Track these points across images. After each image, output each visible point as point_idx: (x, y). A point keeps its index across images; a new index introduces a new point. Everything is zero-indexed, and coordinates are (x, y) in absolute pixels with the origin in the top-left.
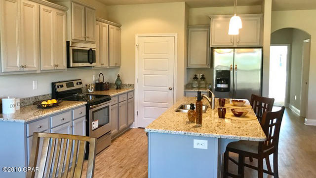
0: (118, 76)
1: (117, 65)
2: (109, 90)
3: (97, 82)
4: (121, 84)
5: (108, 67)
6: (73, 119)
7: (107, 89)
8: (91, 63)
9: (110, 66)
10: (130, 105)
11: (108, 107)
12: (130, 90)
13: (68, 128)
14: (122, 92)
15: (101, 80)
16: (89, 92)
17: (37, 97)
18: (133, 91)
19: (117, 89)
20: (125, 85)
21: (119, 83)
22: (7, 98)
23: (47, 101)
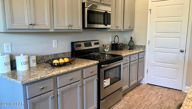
0: (131, 38)
1: (131, 29)
2: (122, 50)
3: (113, 42)
4: (134, 45)
5: (122, 30)
6: (84, 78)
7: (121, 49)
8: (106, 25)
9: (124, 29)
10: (140, 64)
11: (120, 66)
12: (142, 50)
13: (78, 87)
14: (134, 52)
15: (116, 41)
16: (105, 52)
17: (57, 54)
18: (144, 52)
19: (130, 49)
20: (137, 46)
21: (132, 44)
22: (19, 55)
23: (59, 60)
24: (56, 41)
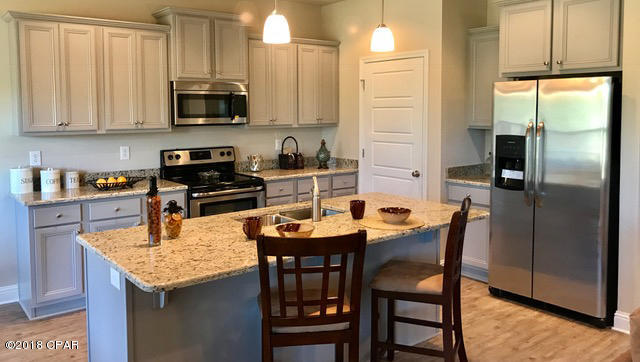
0: (323, 143)
2: (302, 168)
4: (328, 157)
5: (296, 126)
9: (301, 122)
12: (352, 170)
18: (356, 174)
19: (320, 167)
21: (322, 156)
22: (46, 169)
23: (107, 179)
24: (127, 148)
